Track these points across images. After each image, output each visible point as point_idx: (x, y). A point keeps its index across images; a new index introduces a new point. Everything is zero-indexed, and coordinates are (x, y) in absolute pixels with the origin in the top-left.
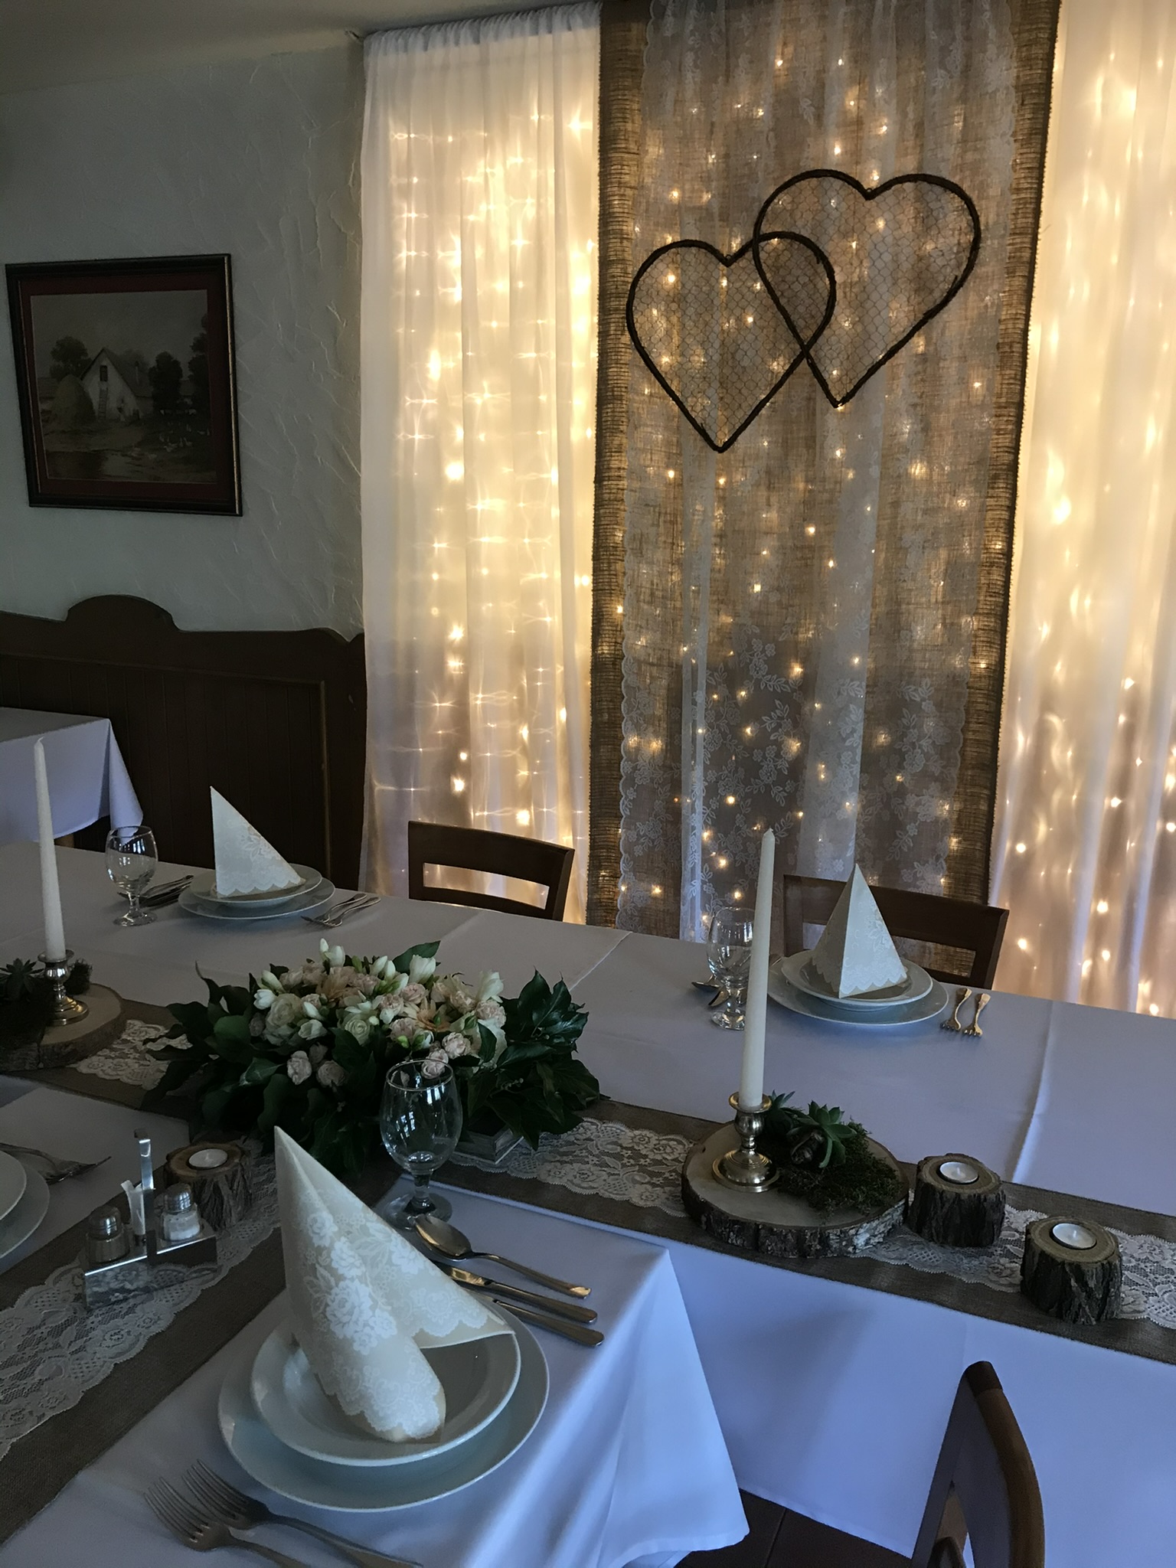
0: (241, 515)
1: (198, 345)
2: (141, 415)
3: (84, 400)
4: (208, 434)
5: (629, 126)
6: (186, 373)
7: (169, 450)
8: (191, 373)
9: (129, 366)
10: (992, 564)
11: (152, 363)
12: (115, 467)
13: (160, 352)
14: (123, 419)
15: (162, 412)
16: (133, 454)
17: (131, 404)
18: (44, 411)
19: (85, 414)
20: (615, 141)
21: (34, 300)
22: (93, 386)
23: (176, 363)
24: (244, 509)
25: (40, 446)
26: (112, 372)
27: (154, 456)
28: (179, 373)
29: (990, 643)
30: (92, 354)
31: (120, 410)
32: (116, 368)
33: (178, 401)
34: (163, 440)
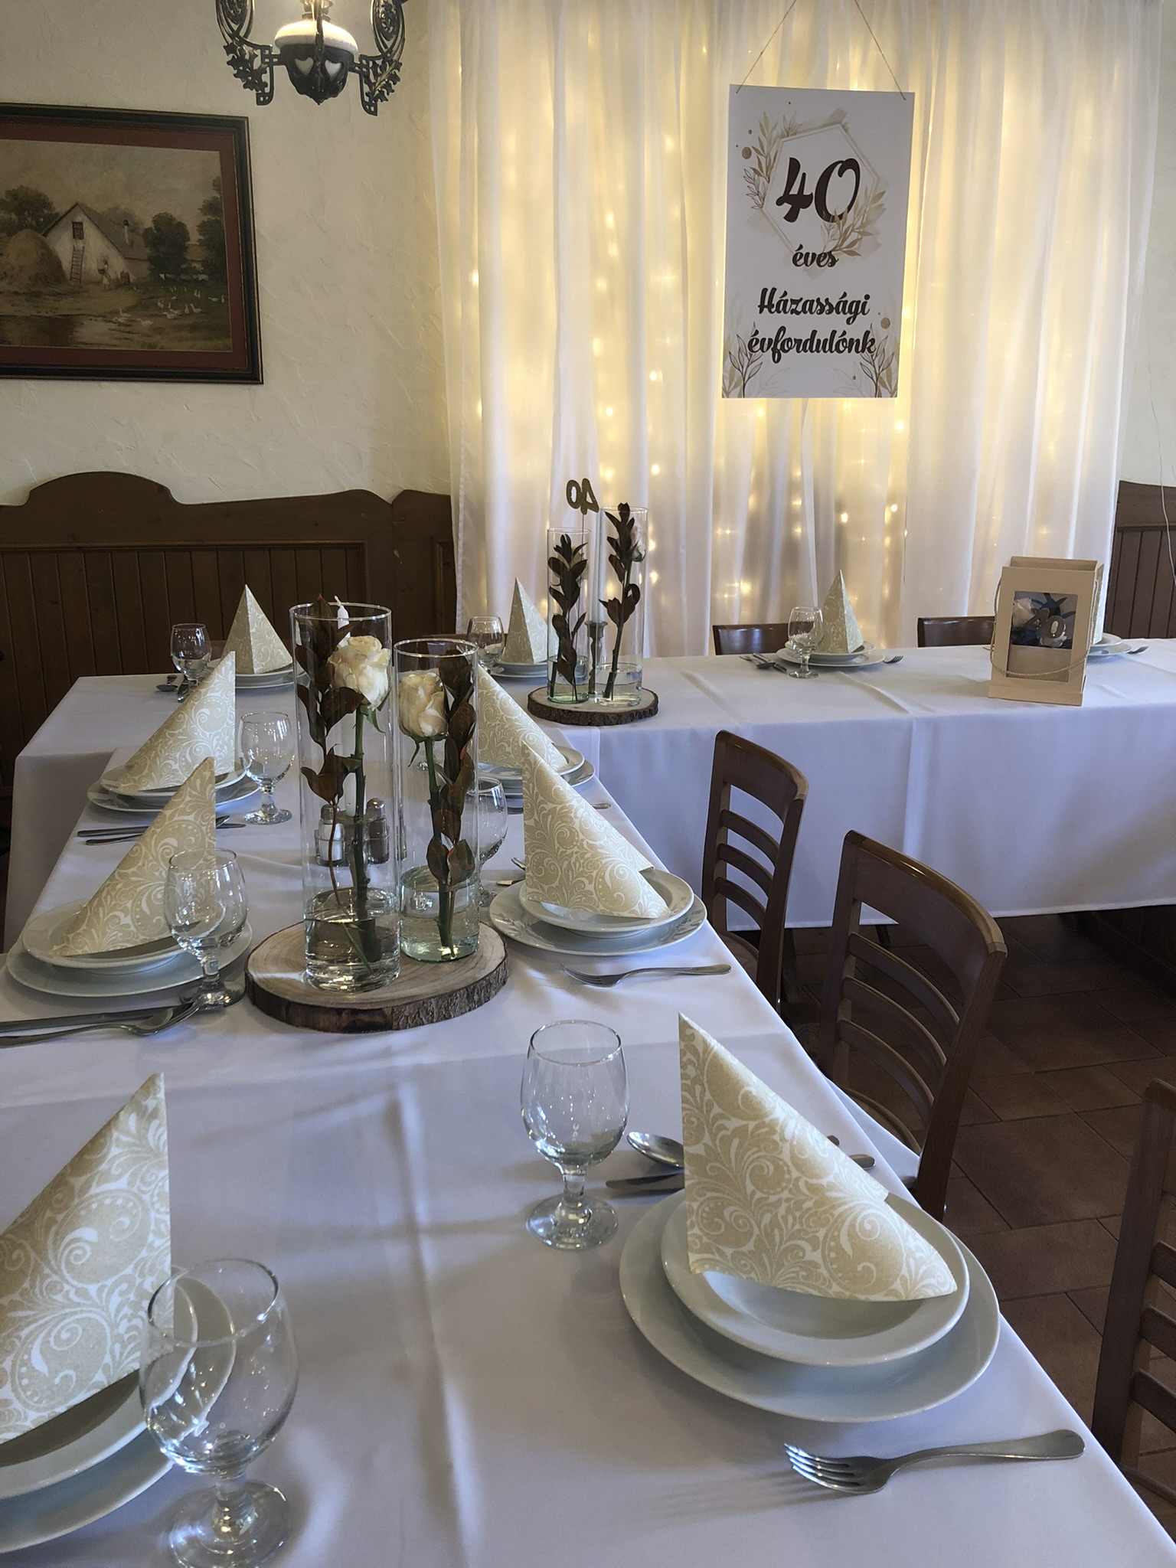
0: (260, 383)
1: (211, 207)
2: (132, 278)
3: (50, 259)
4: (223, 300)
6: (195, 237)
7: (169, 316)
8: (201, 237)
9: (114, 225)
11: (148, 223)
12: (95, 333)
13: (161, 211)
14: (105, 281)
15: (162, 276)
16: (121, 320)
17: (118, 265)
19: (50, 273)
22: (63, 245)
23: (181, 225)
24: (264, 378)
26: (89, 230)
27: (147, 323)
28: (186, 236)
30: (60, 207)
31: (102, 271)
32: (98, 227)
33: (183, 266)
34: (162, 306)
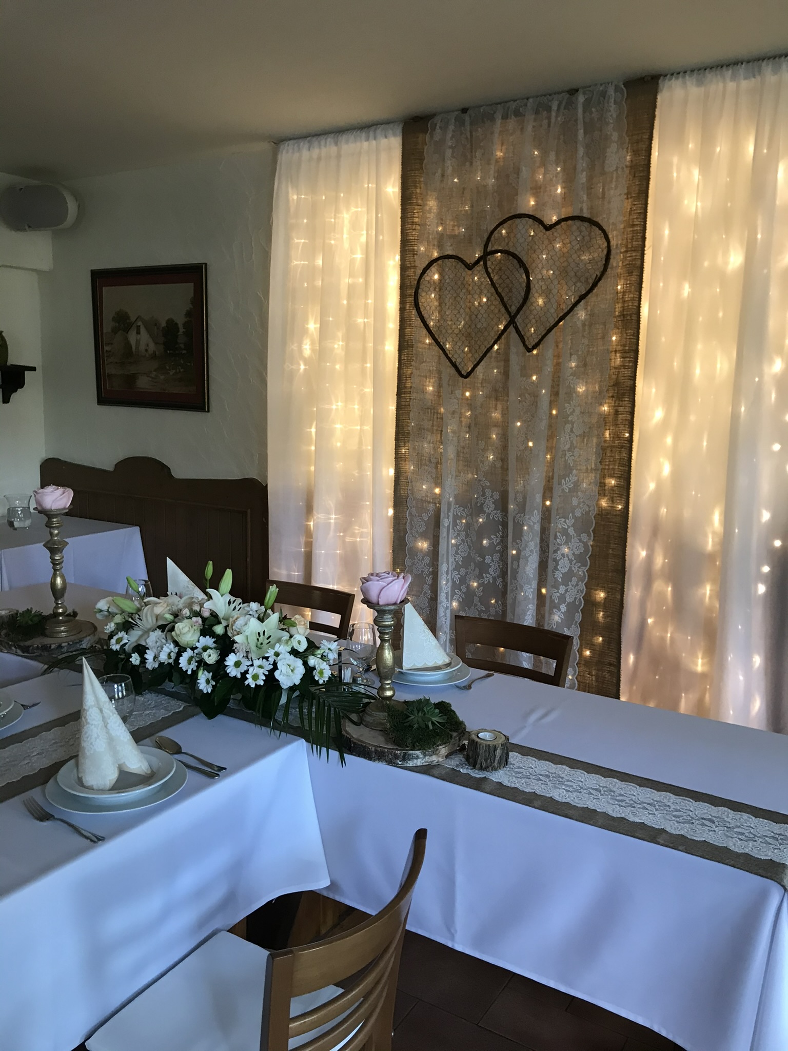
0: (208, 411)
1: (189, 314)
2: (157, 353)
3: (128, 345)
4: (192, 365)
5: (418, 191)
6: (182, 330)
7: (171, 374)
8: (184, 330)
9: (152, 326)
10: (622, 447)
11: (164, 324)
12: (143, 383)
13: (169, 317)
14: (147, 355)
15: (168, 352)
16: (153, 376)
17: (152, 347)
18: (107, 351)
19: (128, 352)
20: (410, 198)
21: (105, 290)
22: (132, 337)
23: (177, 324)
24: (210, 410)
25: (104, 370)
26: (143, 329)
27: (162, 377)
28: (178, 330)
29: (620, 495)
30: (133, 319)
31: (146, 350)
32: (145, 327)
33: (177, 346)
34: (168, 368)
